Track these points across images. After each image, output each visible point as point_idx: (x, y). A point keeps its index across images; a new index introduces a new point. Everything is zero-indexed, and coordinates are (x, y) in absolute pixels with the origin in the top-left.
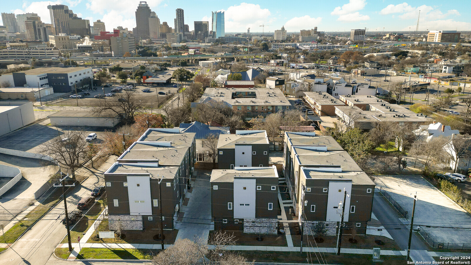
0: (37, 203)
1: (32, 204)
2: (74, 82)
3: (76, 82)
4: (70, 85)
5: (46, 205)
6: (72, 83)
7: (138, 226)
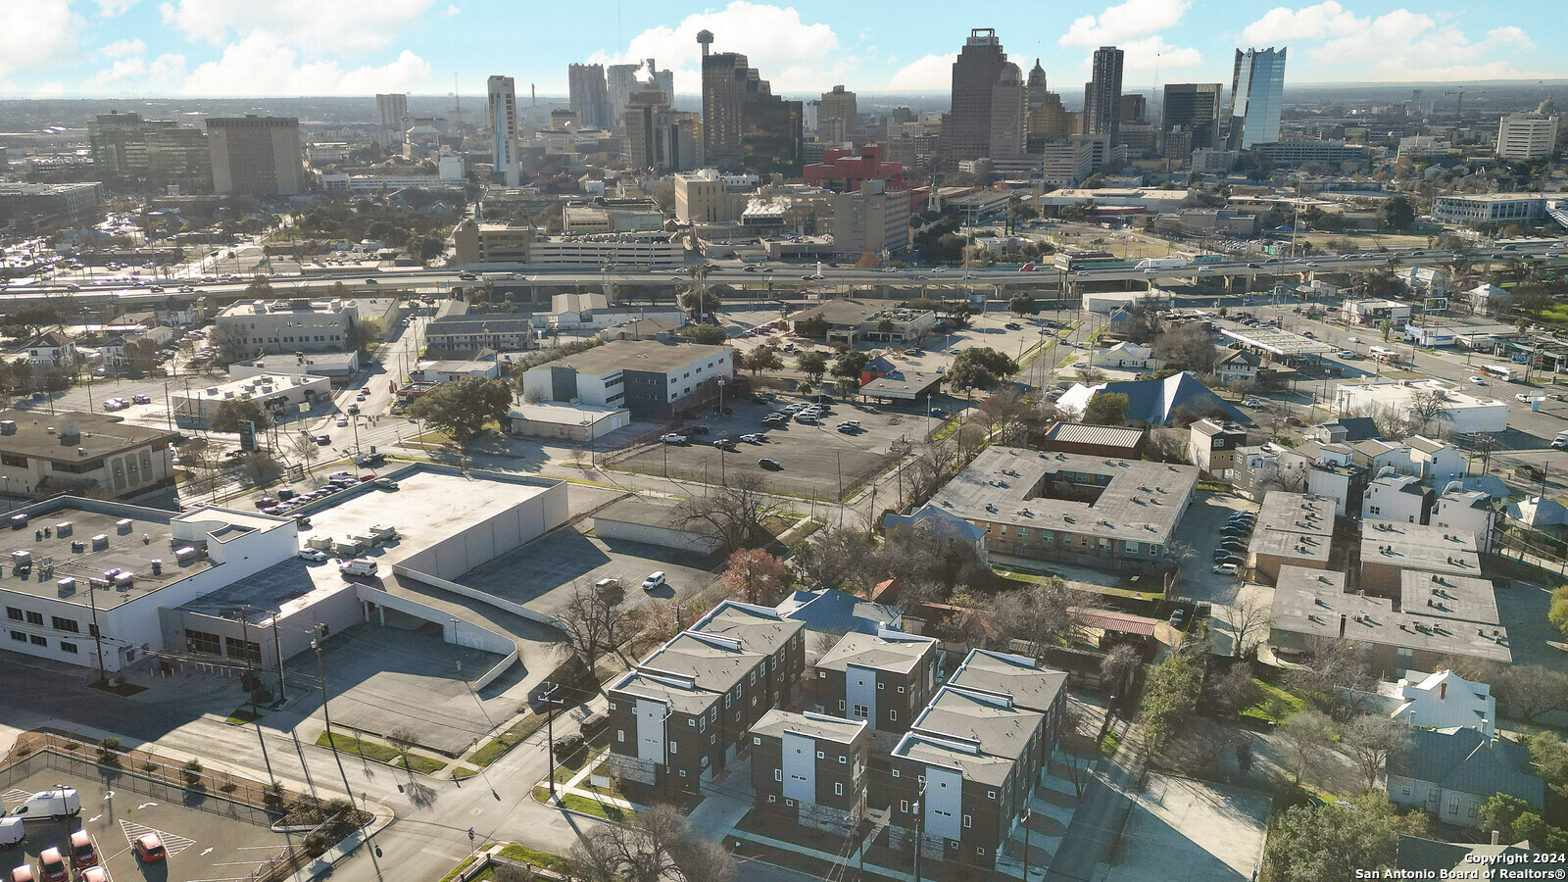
0: (529, 711)
1: (522, 711)
2: (681, 393)
3: (687, 390)
4: (670, 400)
5: (540, 716)
6: (674, 396)
7: (649, 778)
